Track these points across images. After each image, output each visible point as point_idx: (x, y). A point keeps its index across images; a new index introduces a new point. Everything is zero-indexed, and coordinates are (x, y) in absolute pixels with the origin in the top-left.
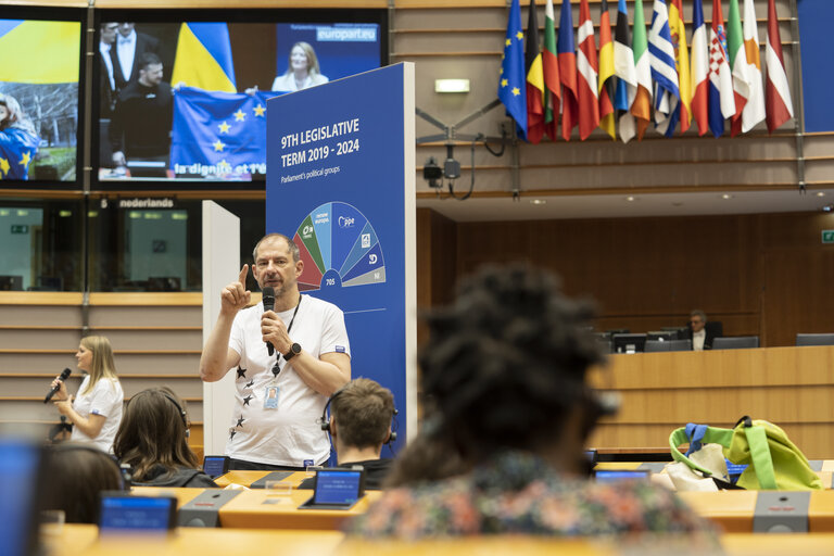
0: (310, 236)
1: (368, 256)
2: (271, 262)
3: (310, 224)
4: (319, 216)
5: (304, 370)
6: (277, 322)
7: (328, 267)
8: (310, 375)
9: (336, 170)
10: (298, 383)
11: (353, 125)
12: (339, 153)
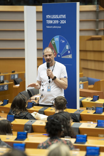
0: (54, 43)
1: (68, 51)
2: (48, 56)
3: (54, 40)
4: (56, 38)
5: (57, 83)
6: (51, 72)
7: (58, 52)
8: (58, 84)
9: (60, 27)
10: (54, 85)
11: (64, 16)
12: (61, 23)
